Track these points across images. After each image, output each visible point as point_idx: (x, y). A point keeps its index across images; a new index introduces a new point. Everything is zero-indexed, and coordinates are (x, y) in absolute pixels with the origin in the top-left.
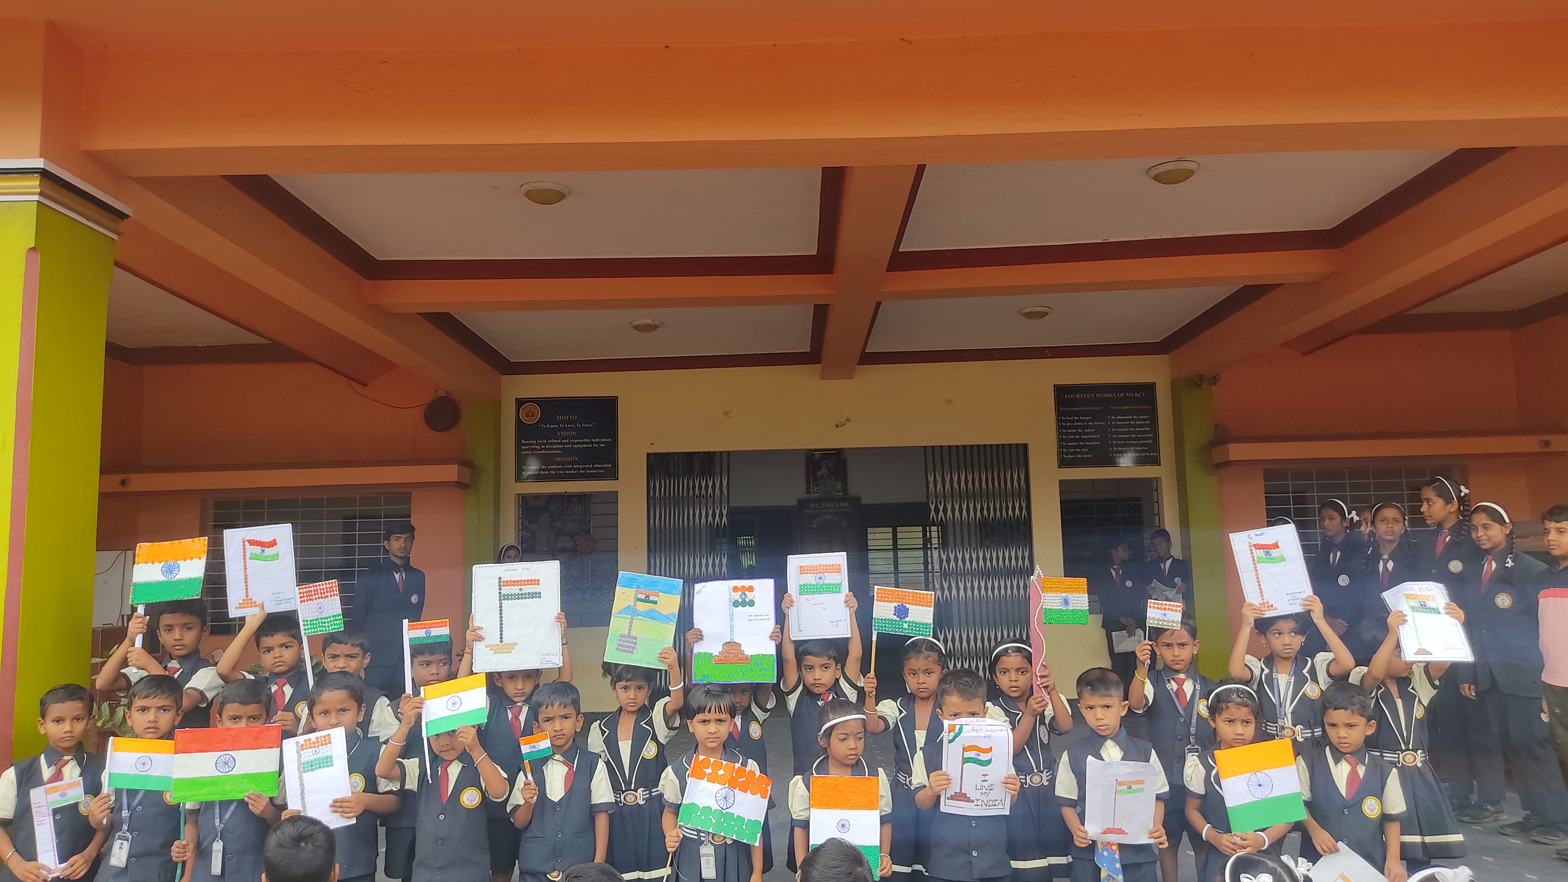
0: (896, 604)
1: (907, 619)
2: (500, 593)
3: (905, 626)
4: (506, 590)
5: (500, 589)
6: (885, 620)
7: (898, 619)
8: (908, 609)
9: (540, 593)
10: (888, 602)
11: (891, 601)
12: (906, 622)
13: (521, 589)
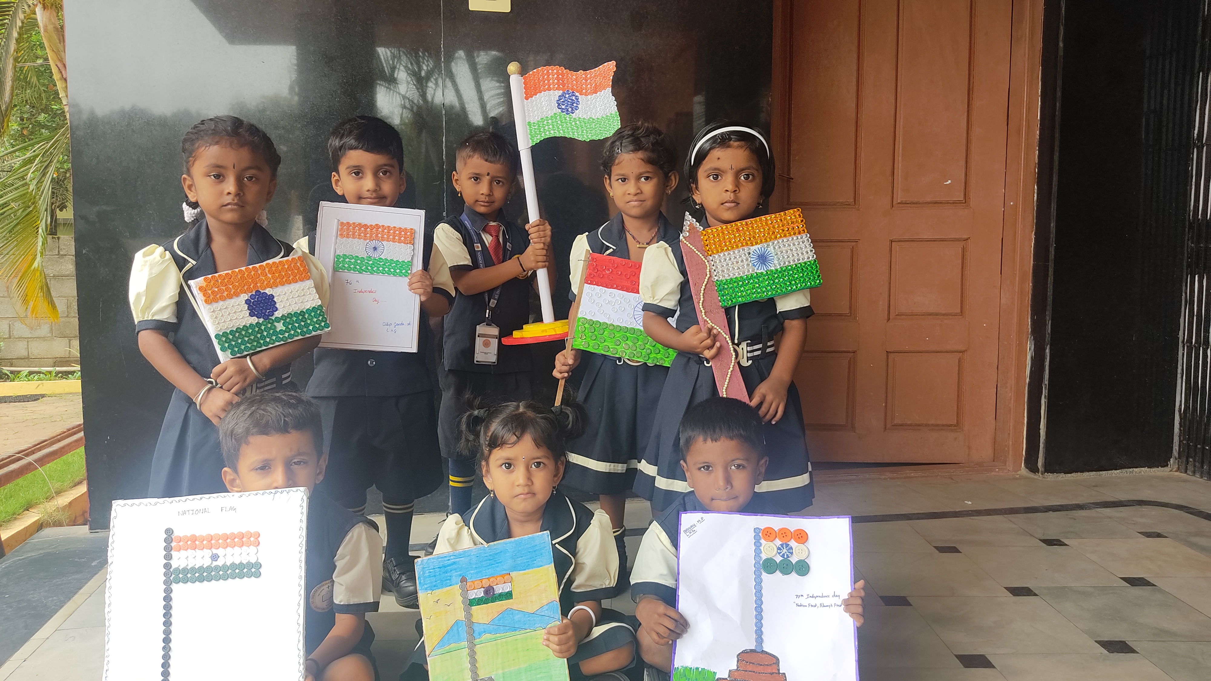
0: (245, 297)
1: (278, 314)
2: (167, 566)
3: (280, 326)
4: (180, 560)
5: (168, 557)
6: (238, 330)
7: (261, 320)
8: (273, 297)
9: (258, 565)
10: (230, 297)
11: (237, 295)
12: (278, 320)
13: (215, 557)
